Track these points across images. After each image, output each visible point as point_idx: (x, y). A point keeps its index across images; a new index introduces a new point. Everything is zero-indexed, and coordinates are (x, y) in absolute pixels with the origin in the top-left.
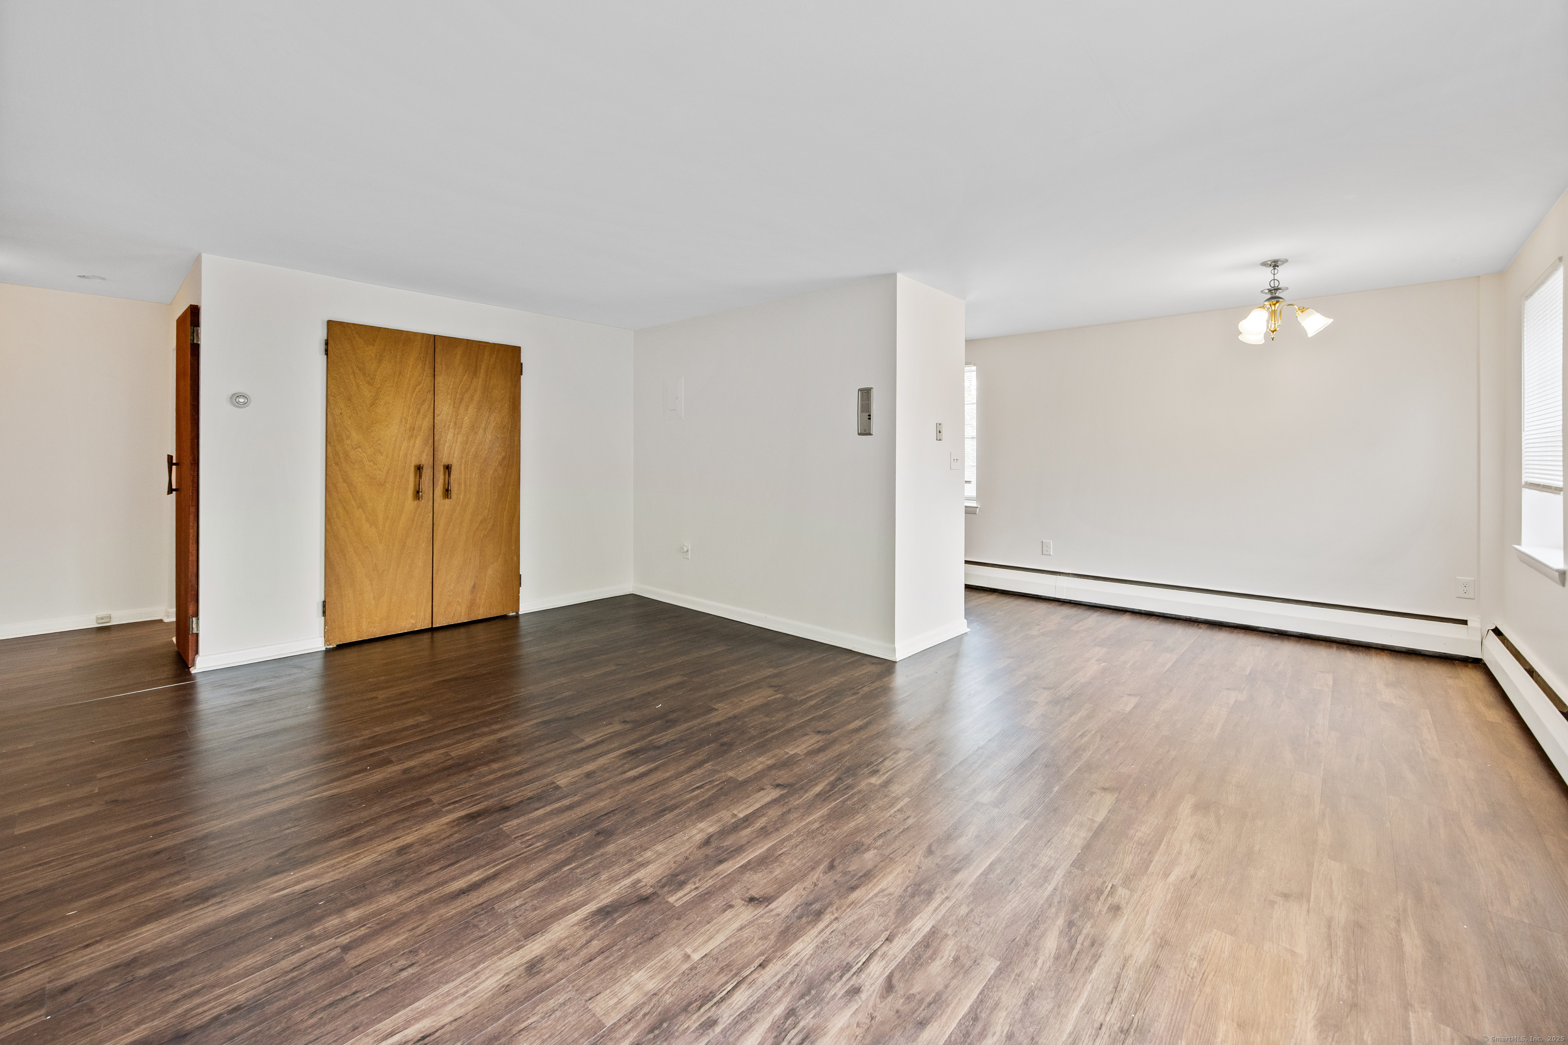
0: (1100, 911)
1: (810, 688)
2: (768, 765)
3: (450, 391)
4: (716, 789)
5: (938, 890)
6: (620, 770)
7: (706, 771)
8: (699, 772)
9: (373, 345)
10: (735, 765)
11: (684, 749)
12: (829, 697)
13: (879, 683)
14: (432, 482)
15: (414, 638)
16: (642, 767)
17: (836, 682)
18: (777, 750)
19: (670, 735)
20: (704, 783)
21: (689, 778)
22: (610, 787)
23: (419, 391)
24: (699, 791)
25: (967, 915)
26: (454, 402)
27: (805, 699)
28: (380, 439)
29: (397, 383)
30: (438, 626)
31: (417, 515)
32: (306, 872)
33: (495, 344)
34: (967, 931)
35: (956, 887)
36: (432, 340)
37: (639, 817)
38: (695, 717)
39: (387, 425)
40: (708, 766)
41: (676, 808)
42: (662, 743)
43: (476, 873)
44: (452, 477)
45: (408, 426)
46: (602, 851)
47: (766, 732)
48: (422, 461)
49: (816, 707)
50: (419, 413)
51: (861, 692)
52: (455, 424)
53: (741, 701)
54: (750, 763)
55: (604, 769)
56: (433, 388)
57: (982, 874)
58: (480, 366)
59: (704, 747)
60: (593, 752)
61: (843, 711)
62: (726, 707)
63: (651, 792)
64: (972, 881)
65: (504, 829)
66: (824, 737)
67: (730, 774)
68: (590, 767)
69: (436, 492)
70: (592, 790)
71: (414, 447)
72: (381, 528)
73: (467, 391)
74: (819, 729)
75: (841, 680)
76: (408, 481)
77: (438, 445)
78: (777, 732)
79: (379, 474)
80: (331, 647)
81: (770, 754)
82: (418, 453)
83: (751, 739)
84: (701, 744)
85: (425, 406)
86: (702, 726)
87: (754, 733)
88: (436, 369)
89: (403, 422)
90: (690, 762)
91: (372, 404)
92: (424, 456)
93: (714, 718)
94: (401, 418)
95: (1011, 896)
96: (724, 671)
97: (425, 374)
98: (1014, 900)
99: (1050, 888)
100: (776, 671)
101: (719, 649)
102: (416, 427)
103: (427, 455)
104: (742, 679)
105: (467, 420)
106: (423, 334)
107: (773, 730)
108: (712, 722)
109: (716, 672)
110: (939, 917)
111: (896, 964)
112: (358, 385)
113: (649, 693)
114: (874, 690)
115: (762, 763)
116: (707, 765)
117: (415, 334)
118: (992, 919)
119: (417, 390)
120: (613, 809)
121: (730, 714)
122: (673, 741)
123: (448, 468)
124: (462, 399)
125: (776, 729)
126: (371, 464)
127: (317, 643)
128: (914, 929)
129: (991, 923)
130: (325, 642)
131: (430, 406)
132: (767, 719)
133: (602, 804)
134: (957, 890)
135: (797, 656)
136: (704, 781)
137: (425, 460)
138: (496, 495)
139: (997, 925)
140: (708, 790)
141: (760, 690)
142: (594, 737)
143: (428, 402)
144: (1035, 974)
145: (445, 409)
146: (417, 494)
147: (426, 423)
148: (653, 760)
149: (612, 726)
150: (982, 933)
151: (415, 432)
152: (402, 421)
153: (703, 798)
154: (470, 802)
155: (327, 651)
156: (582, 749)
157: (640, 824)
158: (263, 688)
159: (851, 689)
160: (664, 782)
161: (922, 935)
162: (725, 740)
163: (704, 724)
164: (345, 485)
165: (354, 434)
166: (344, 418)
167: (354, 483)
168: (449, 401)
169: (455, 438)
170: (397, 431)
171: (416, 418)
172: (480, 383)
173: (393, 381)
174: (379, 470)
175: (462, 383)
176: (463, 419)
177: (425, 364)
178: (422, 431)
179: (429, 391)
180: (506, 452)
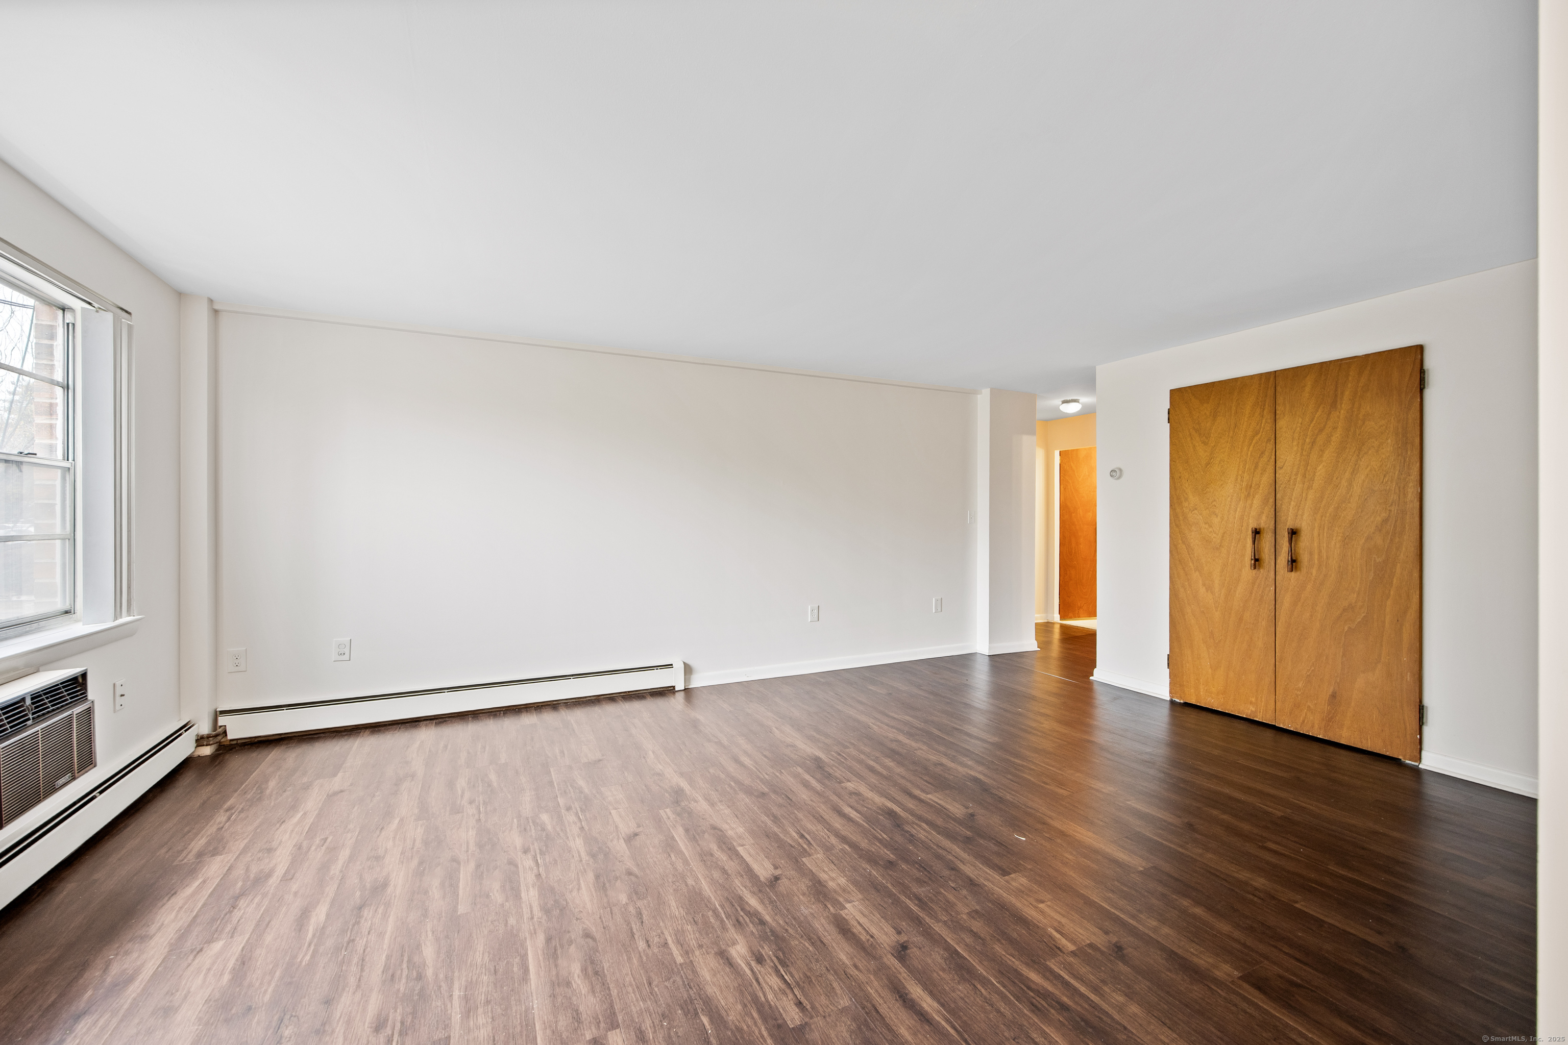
0: (396, 1011)
3: (1296, 435)
5: (545, 917)
9: (1208, 403)
14: (1273, 550)
15: (1253, 728)
23: (1256, 443)
25: (507, 921)
26: (1302, 449)
28: (1215, 500)
29: (1232, 437)
30: (1281, 726)
31: (1256, 586)
34: (497, 913)
35: (535, 930)
36: (1273, 378)
39: (1222, 485)
44: (1301, 544)
45: (1244, 484)
48: (1260, 523)
50: (1256, 467)
52: (1304, 476)
56: (1273, 436)
57: (526, 954)
58: (1342, 393)
64: (528, 943)
69: (1278, 561)
71: (1251, 507)
72: (1217, 594)
73: (1321, 431)
76: (1244, 547)
77: (1281, 505)
79: (1214, 537)
80: (1177, 701)
82: (1256, 514)
85: (1265, 459)
88: (1277, 412)
89: (1239, 480)
91: (1208, 463)
92: (1264, 518)
94: (1237, 476)
95: (486, 958)
97: (1264, 420)
98: (481, 958)
99: (457, 993)
102: (1253, 485)
103: (1267, 517)
105: (1321, 470)
106: (1262, 375)
110: (523, 905)
111: (520, 871)
112: (1194, 446)
117: (1252, 377)
118: (486, 932)
119: (1254, 441)
123: (1294, 533)
124: (1313, 443)
126: (1207, 526)
127: (1162, 690)
128: (531, 889)
129: (484, 929)
130: (1171, 693)
131: (1270, 458)
134: (532, 928)
137: (1265, 522)
138: (1372, 574)
139: (478, 931)
143: (1267, 454)
144: (429, 927)
145: (1289, 457)
146: (1257, 561)
147: (1266, 479)
150: (485, 919)
151: (1252, 490)
152: (1237, 479)
155: (1173, 704)
161: (522, 890)
164: (1184, 546)
165: (1190, 497)
166: (1182, 481)
167: (1192, 545)
168: (1295, 449)
169: (1304, 495)
170: (1232, 491)
171: (1254, 474)
172: (1341, 417)
173: (1228, 435)
174: (1215, 533)
175: (1314, 422)
176: (1316, 469)
177: (1264, 409)
178: (1261, 488)
179: (1269, 440)
180: (1390, 511)
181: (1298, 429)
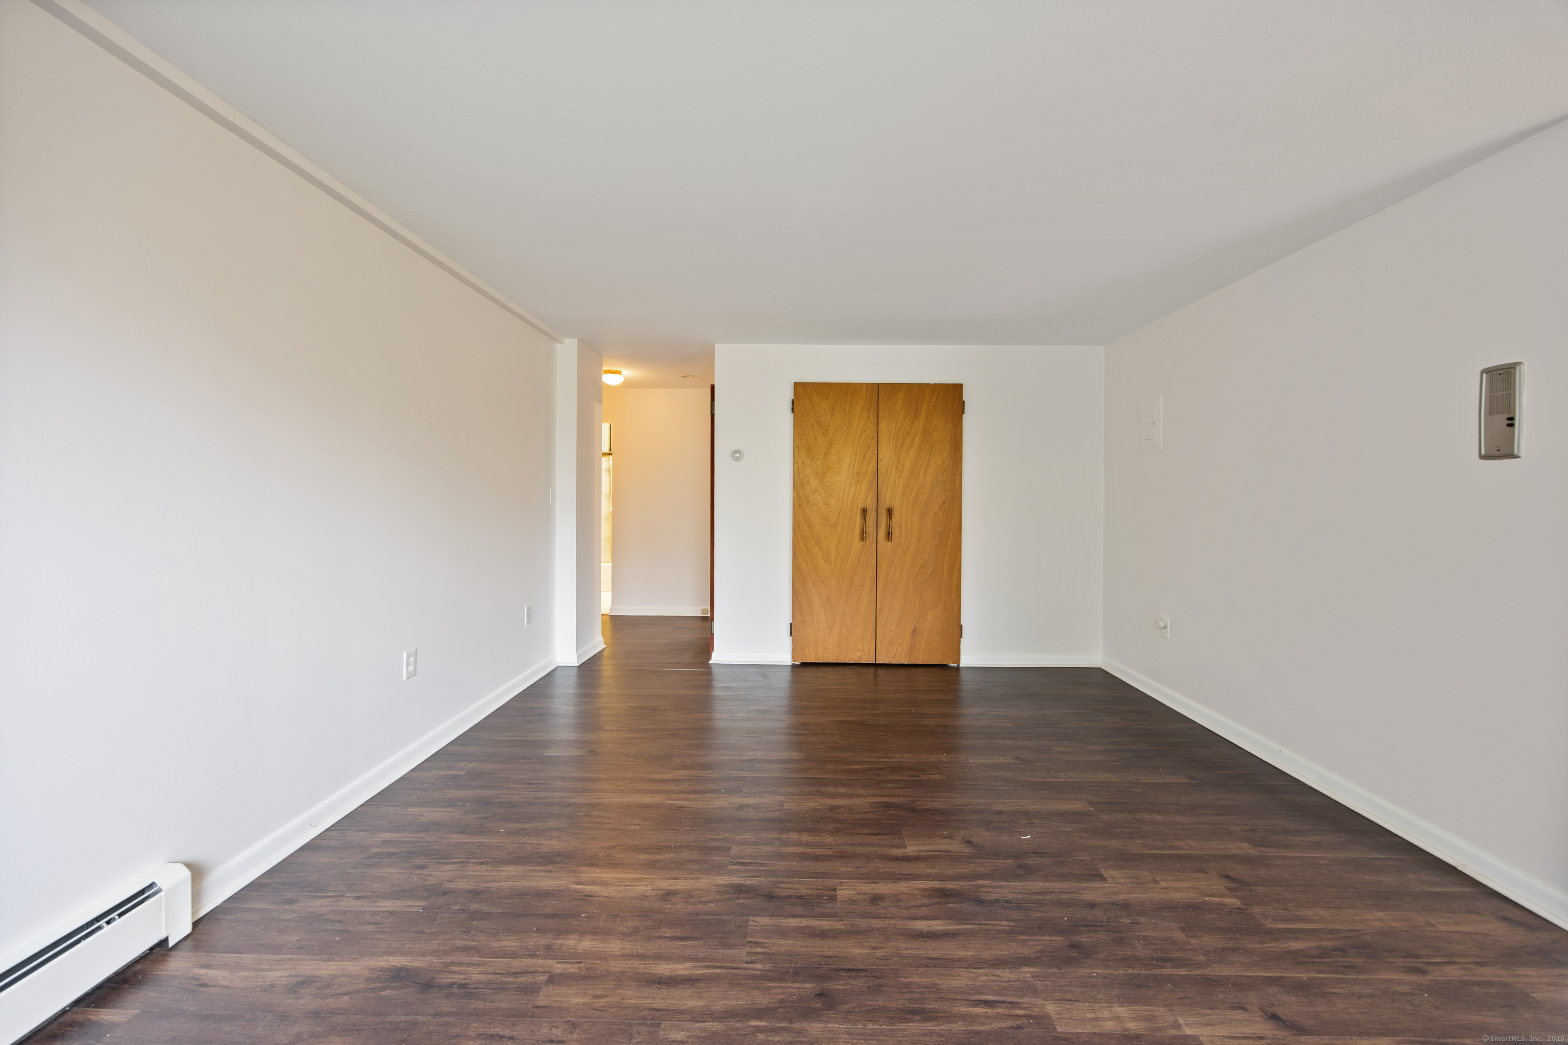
1: (1308, 913)
2: (1126, 1030)
3: (892, 436)
4: (1009, 1024)
6: (912, 911)
7: (1018, 980)
8: (1006, 974)
9: (827, 400)
10: (1069, 996)
11: (1012, 924)
12: (1341, 950)
13: (1501, 972)
14: (875, 525)
15: (860, 669)
16: (939, 922)
17: (1377, 924)
18: (1162, 1009)
19: (1009, 890)
20: (1001, 999)
21: (985, 978)
22: (883, 931)
23: (864, 439)
24: (983, 1010)
26: (896, 447)
27: (1282, 931)
28: (832, 485)
29: (846, 432)
30: (880, 662)
31: (863, 554)
32: (605, 875)
33: (935, 384)
36: (876, 388)
37: (880, 1001)
38: (1064, 877)
39: (838, 471)
40: (1027, 972)
41: (933, 1019)
42: (991, 897)
43: (688, 965)
44: (893, 519)
45: (855, 472)
46: (804, 1025)
47: (1164, 961)
48: (866, 504)
49: (1298, 959)
50: (864, 459)
51: (1436, 975)
52: (897, 468)
53: (1156, 881)
54: (1096, 1006)
55: (896, 899)
56: (876, 435)
58: (921, 408)
59: (1043, 935)
60: (905, 868)
61: (1360, 997)
62: (1122, 881)
63: (922, 970)
65: (751, 923)
66: (1280, 1034)
67: (1051, 1008)
68: (884, 888)
69: (879, 534)
70: (863, 923)
71: (860, 491)
72: (833, 564)
73: (908, 434)
74: (1280, 1011)
75: (1394, 924)
76: (855, 523)
77: (882, 489)
78: (1183, 972)
79: (831, 516)
80: (797, 663)
81: (1142, 1009)
82: (863, 496)
83: (1127, 960)
84: (1042, 927)
85: (870, 452)
86: (1064, 896)
87: (1140, 950)
88: (879, 416)
89: (851, 469)
90: (1004, 950)
91: (827, 453)
92: (869, 500)
93: (1092, 892)
94: (850, 464)
96: (1158, 818)
97: (870, 422)
100: (1253, 852)
101: (1173, 779)
102: (862, 473)
103: (872, 499)
104: (1181, 843)
105: (908, 464)
106: (868, 384)
107: (1179, 963)
108: (1083, 897)
109: (1146, 817)
112: (815, 437)
113: (1026, 813)
114: (1476, 984)
115: (1118, 1019)
116: (1026, 969)
117: (861, 385)
119: (863, 437)
120: (863, 967)
121: (1121, 897)
122: (1008, 901)
123: (890, 511)
124: (903, 443)
125: (1183, 966)
126: (825, 506)
127: (786, 659)
130: (793, 658)
131: (874, 452)
132: (1180, 936)
133: (857, 951)
135: (1318, 838)
136: (1002, 995)
137: (870, 503)
138: (937, 539)
140: (998, 1017)
141: (1201, 875)
142: (920, 848)
143: (872, 448)
145: (887, 453)
146: (863, 536)
147: (871, 468)
148: (960, 917)
149: (950, 841)
151: (861, 476)
152: (850, 467)
153: (980, 1028)
154: (752, 871)
155: (793, 666)
156: (896, 859)
157: (872, 1014)
158: (731, 688)
159: (1408, 955)
160: (948, 963)
162: (1084, 939)
163: (1069, 896)
164: (806, 525)
165: (812, 480)
166: (805, 466)
167: (812, 523)
168: (891, 446)
169: (897, 482)
170: (846, 477)
171: (862, 463)
172: (920, 426)
173: (843, 430)
174: (832, 512)
175: (903, 428)
176: (904, 463)
177: (870, 412)
178: (867, 476)
179: (873, 438)
180: (947, 495)
181: (893, 431)
